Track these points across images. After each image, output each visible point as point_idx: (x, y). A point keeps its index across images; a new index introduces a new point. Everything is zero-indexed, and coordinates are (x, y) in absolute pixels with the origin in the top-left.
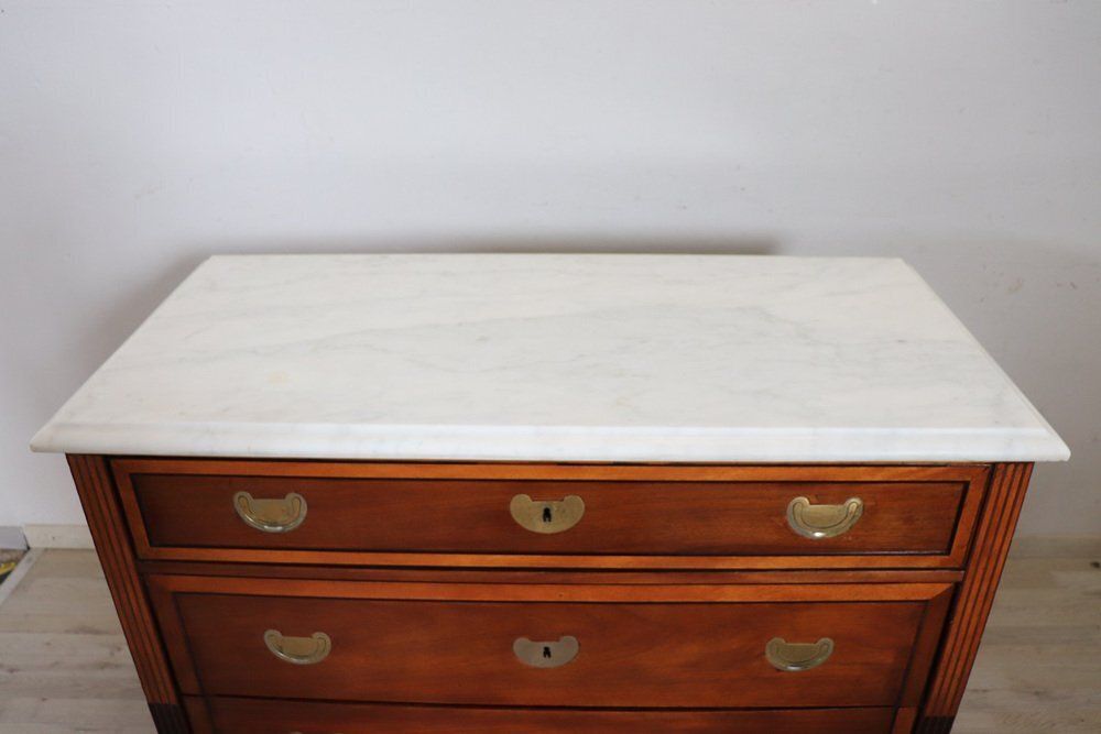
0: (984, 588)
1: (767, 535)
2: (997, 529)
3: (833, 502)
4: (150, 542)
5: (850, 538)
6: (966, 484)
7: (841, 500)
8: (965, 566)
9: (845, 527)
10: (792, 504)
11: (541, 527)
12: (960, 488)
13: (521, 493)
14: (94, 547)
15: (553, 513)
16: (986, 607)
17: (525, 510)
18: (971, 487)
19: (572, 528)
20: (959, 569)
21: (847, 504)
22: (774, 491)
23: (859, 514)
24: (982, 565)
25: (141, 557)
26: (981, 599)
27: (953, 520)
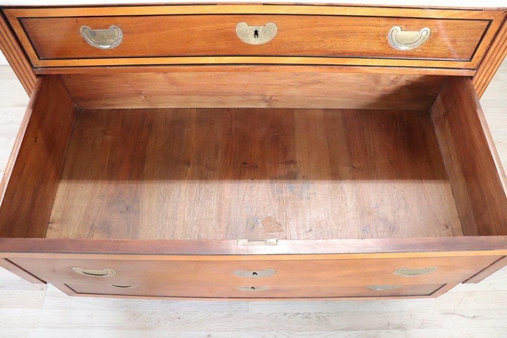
0: (484, 80)
1: (376, 47)
2: (501, 47)
3: (414, 30)
4: (39, 58)
5: (420, 50)
6: (491, 21)
7: (419, 29)
8: (477, 69)
9: (417, 45)
10: (391, 30)
11: (253, 41)
12: (486, 23)
13: (242, 21)
14: (8, 64)
15: (259, 33)
16: (483, 90)
17: (244, 31)
18: (493, 23)
19: (269, 42)
20: (474, 70)
21: (421, 31)
22: (383, 22)
23: (427, 37)
24: (487, 68)
25: (35, 66)
26: (481, 85)
27: (478, 42)
